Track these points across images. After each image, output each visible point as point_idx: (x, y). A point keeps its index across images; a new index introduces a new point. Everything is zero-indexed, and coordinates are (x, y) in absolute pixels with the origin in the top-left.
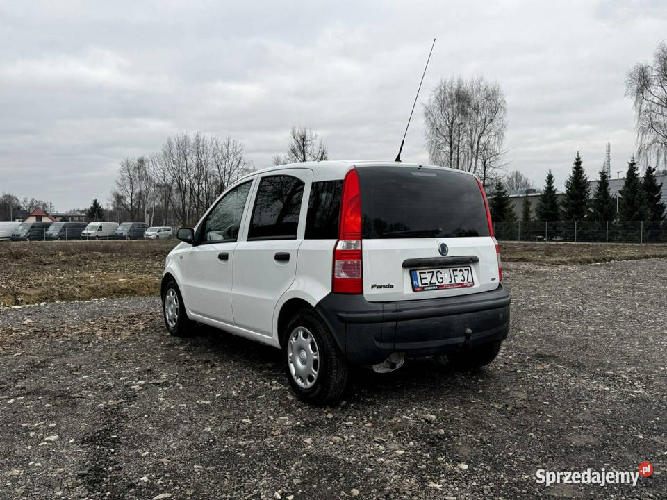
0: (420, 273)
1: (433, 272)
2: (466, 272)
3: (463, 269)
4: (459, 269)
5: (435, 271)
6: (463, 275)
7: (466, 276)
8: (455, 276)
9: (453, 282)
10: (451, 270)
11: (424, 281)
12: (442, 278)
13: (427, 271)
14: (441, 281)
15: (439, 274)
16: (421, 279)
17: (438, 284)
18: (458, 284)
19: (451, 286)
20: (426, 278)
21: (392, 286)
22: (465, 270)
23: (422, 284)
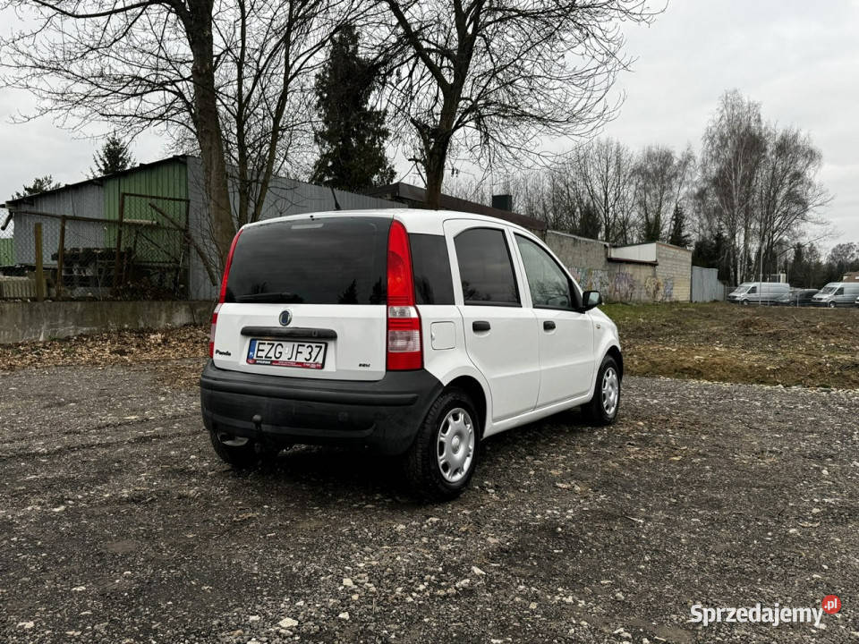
0: (260, 344)
1: (273, 344)
2: (316, 350)
3: (314, 345)
4: (307, 345)
5: (276, 343)
6: (310, 353)
7: (314, 355)
8: (298, 352)
9: (293, 359)
10: (296, 344)
11: (260, 354)
12: (281, 353)
13: (267, 342)
14: (278, 355)
15: (280, 347)
16: (259, 350)
17: (274, 359)
18: (297, 363)
19: (287, 364)
20: (263, 350)
21: (230, 354)
22: (317, 347)
23: (257, 357)
